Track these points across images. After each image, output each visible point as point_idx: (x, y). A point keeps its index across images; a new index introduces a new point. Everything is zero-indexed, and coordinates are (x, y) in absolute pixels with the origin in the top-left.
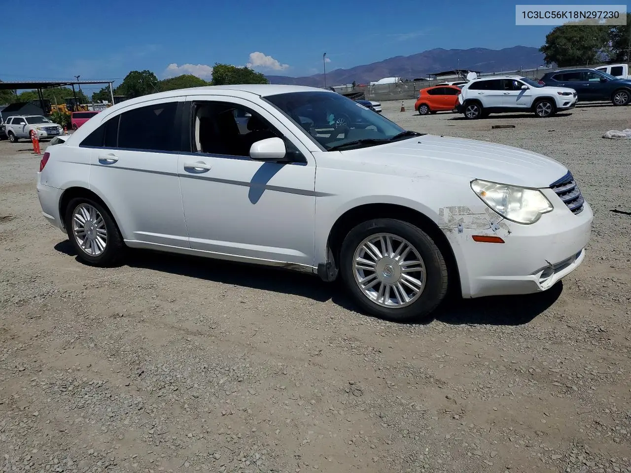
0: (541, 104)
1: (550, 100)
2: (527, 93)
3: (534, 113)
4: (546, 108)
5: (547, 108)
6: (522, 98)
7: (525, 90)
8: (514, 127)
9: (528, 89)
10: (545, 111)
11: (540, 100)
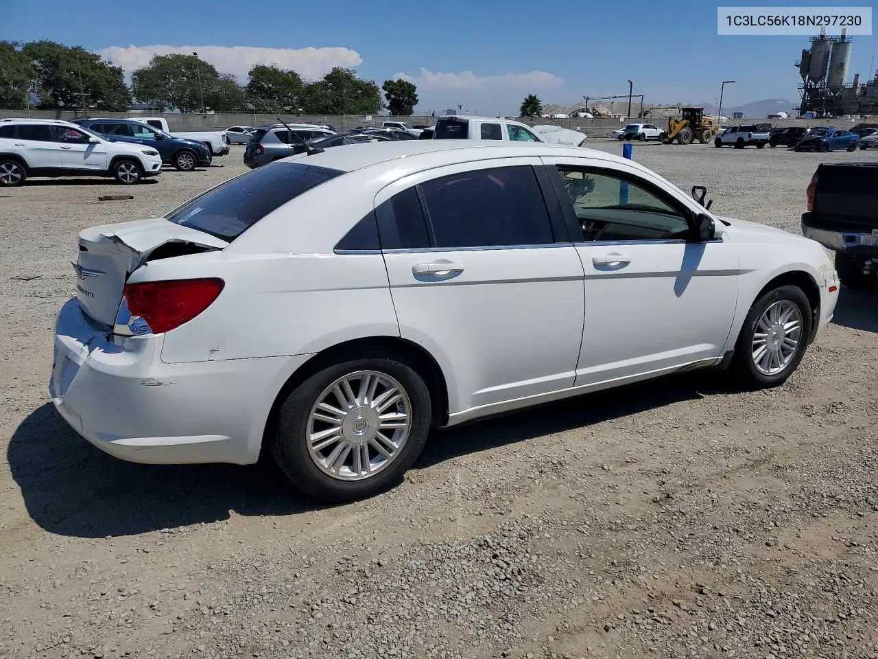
0: (123, 166)
1: (134, 161)
2: (97, 148)
3: (114, 178)
4: (129, 172)
5: (132, 172)
6: (92, 157)
7: (94, 143)
8: (132, 198)
9: (99, 143)
10: (130, 176)
11: (118, 160)
